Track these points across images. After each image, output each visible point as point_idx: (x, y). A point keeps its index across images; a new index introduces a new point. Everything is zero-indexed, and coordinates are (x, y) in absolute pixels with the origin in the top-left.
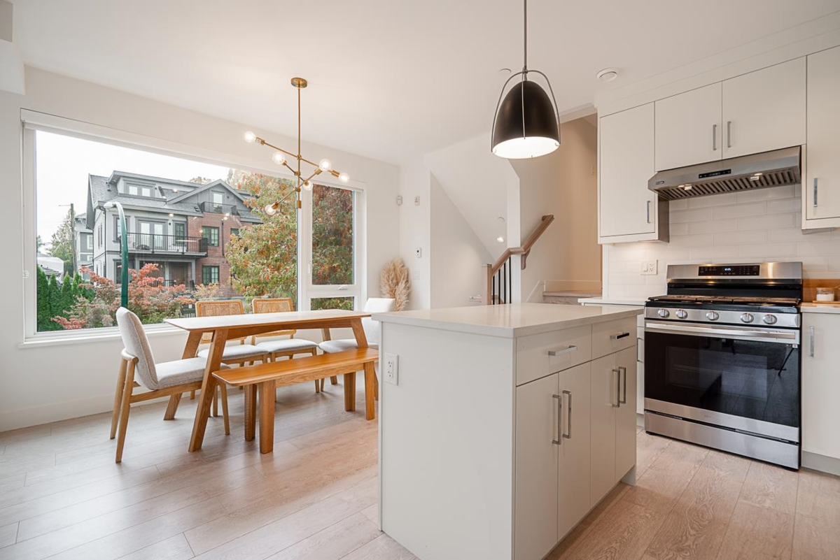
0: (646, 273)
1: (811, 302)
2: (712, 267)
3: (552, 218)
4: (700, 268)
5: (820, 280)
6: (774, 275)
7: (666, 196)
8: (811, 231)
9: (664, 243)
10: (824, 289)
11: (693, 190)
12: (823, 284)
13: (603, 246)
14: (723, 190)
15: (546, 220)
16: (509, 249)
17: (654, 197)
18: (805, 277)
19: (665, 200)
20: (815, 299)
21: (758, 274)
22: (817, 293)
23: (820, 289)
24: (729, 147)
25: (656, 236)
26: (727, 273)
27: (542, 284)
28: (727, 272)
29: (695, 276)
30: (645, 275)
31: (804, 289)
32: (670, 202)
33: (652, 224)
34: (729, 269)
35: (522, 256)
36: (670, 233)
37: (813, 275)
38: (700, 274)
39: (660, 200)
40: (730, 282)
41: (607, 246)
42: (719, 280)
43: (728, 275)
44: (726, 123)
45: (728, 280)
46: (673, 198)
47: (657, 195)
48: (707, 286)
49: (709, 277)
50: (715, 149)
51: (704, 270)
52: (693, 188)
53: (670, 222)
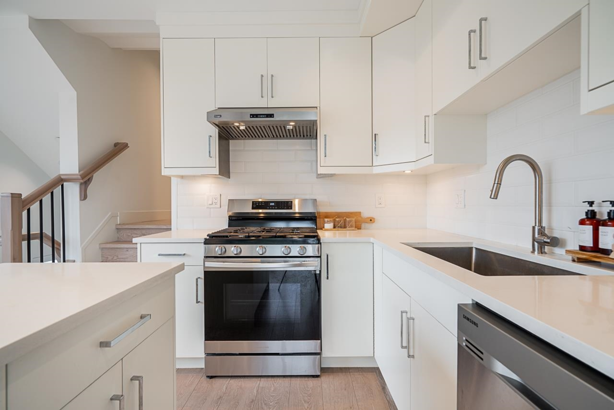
0: (212, 206)
1: (322, 229)
2: (262, 202)
3: (126, 146)
4: (253, 202)
5: (326, 213)
6: (299, 210)
7: (226, 134)
8: (322, 176)
9: (226, 178)
10: (329, 219)
11: (246, 130)
12: (327, 216)
13: (172, 178)
14: (269, 136)
15: (119, 148)
16: (60, 175)
17: (215, 131)
18: (318, 211)
19: (226, 139)
20: (324, 228)
21: (291, 209)
22: (324, 223)
23: (326, 220)
24: (272, 97)
25: (216, 171)
26: (272, 208)
27: (114, 217)
28: (272, 206)
29: (249, 209)
30: (211, 208)
31: (318, 219)
32: (231, 142)
33: (214, 159)
34: (273, 204)
35: (81, 184)
36: (231, 170)
37: (323, 209)
38: (253, 208)
39: (220, 137)
40: (274, 215)
41: (175, 179)
42: (266, 213)
43: (272, 209)
44: (270, 76)
45: (272, 213)
46: (233, 139)
47: (217, 131)
48: (259, 219)
49: (260, 211)
50: (262, 97)
51: (256, 205)
52: (246, 128)
53: (230, 160)
